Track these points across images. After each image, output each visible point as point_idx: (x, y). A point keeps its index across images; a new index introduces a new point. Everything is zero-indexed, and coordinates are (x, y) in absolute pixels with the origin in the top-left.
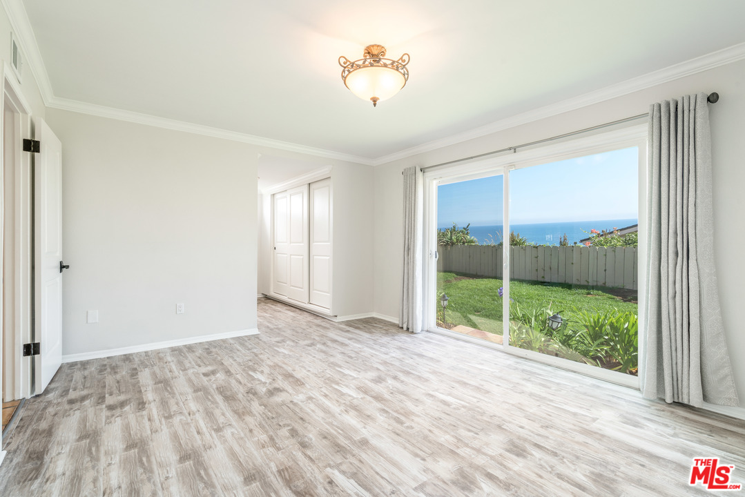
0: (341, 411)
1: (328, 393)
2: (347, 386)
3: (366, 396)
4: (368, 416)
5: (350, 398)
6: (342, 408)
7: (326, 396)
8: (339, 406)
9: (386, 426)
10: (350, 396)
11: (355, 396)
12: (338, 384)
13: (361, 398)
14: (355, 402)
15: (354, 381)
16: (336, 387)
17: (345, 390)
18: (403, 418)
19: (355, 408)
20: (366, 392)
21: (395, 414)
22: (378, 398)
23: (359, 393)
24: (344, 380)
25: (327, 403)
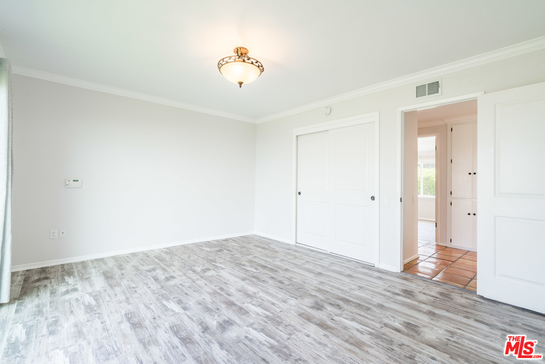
0: (258, 294)
1: (272, 306)
2: (258, 314)
3: (240, 305)
4: (240, 291)
5: (254, 303)
6: (258, 295)
7: (273, 304)
8: (260, 297)
9: (230, 287)
10: (254, 305)
11: (250, 305)
12: (267, 317)
13: (244, 303)
14: (249, 300)
15: (252, 321)
16: (268, 313)
17: (259, 310)
18: (219, 291)
19: (248, 295)
20: (241, 309)
21: (222, 293)
22: (231, 304)
23: (246, 307)
24: (261, 322)
25: (270, 299)
